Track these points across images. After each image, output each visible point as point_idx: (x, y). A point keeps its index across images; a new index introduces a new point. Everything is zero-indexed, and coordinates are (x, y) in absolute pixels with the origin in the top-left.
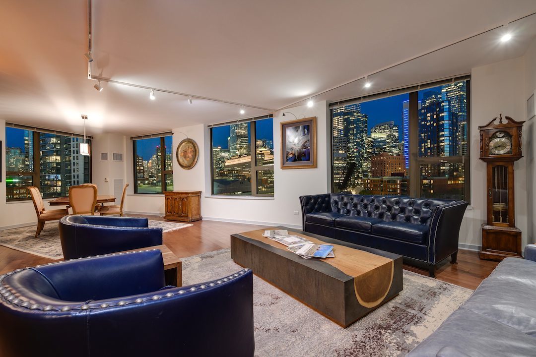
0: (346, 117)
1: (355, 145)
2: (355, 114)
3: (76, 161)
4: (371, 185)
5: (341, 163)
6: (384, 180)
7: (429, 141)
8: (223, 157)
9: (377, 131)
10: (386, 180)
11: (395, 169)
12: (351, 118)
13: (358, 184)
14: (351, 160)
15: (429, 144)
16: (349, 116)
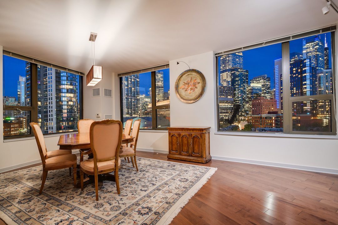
0: (233, 72)
1: (239, 92)
2: (239, 70)
3: (51, 105)
4: (252, 121)
5: (229, 105)
6: (262, 117)
7: (295, 88)
8: (147, 102)
9: (255, 82)
10: (264, 117)
11: (269, 109)
12: (236, 73)
13: (241, 120)
14: (237, 103)
15: (295, 90)
16: (235, 72)
